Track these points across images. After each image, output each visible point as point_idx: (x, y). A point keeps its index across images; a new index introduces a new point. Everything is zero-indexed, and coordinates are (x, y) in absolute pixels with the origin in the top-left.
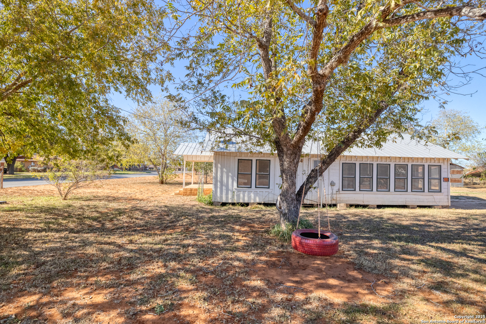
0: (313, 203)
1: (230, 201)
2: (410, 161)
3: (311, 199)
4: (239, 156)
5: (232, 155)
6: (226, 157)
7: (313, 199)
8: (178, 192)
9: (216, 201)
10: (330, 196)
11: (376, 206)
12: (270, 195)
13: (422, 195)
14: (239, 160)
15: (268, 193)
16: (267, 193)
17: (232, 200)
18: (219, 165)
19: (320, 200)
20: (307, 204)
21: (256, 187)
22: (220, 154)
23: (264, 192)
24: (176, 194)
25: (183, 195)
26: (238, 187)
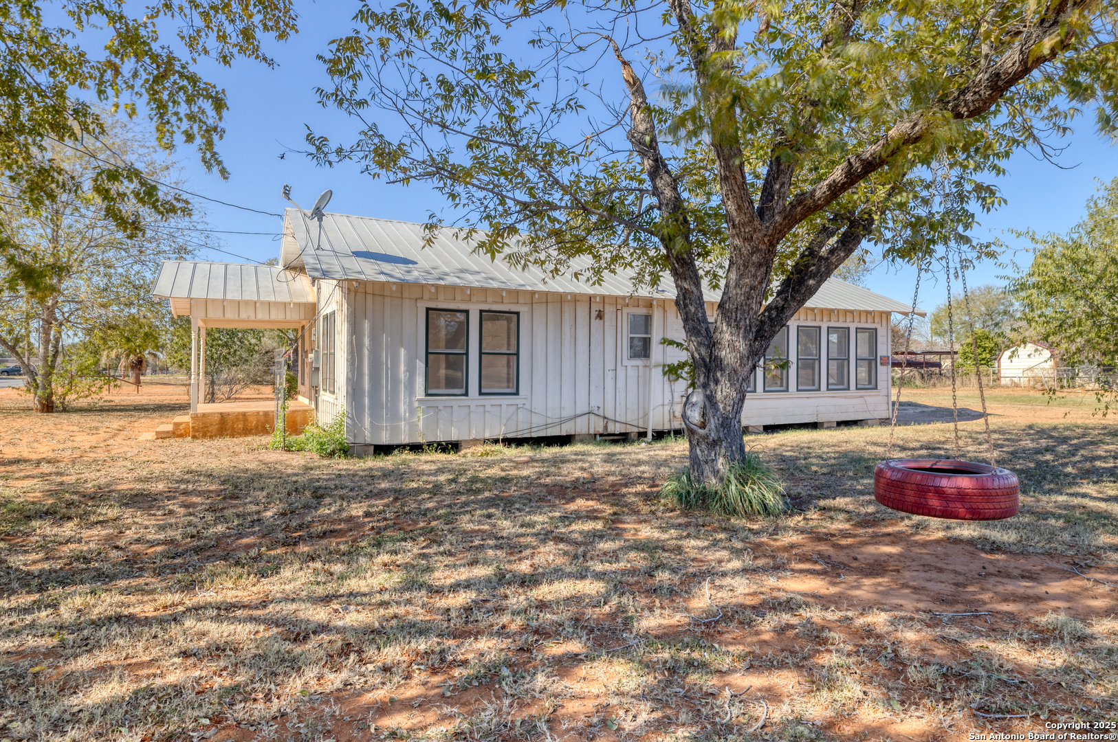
0: (629, 429)
1: (404, 439)
2: (825, 319)
3: (623, 421)
4: (431, 299)
5: (406, 295)
6: (388, 300)
7: (629, 421)
8: (170, 428)
9: (360, 440)
10: (667, 408)
11: (762, 429)
12: (522, 415)
13: (846, 398)
14: (428, 310)
15: (515, 408)
16: (512, 409)
17: (410, 436)
18: (367, 325)
19: (646, 421)
20: (614, 435)
21: (481, 394)
22: (369, 290)
23: (504, 407)
24: (162, 436)
25: (194, 437)
26: (427, 395)
